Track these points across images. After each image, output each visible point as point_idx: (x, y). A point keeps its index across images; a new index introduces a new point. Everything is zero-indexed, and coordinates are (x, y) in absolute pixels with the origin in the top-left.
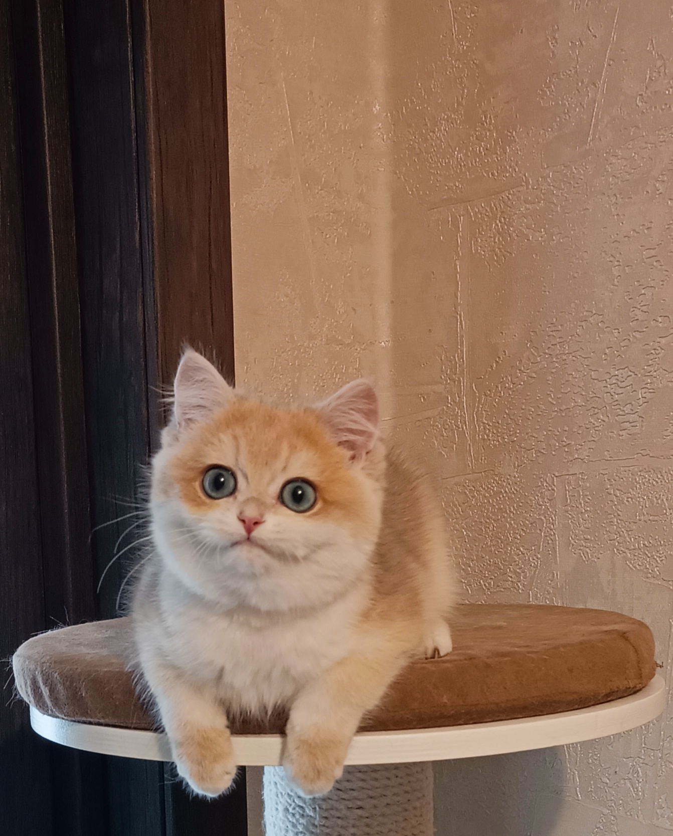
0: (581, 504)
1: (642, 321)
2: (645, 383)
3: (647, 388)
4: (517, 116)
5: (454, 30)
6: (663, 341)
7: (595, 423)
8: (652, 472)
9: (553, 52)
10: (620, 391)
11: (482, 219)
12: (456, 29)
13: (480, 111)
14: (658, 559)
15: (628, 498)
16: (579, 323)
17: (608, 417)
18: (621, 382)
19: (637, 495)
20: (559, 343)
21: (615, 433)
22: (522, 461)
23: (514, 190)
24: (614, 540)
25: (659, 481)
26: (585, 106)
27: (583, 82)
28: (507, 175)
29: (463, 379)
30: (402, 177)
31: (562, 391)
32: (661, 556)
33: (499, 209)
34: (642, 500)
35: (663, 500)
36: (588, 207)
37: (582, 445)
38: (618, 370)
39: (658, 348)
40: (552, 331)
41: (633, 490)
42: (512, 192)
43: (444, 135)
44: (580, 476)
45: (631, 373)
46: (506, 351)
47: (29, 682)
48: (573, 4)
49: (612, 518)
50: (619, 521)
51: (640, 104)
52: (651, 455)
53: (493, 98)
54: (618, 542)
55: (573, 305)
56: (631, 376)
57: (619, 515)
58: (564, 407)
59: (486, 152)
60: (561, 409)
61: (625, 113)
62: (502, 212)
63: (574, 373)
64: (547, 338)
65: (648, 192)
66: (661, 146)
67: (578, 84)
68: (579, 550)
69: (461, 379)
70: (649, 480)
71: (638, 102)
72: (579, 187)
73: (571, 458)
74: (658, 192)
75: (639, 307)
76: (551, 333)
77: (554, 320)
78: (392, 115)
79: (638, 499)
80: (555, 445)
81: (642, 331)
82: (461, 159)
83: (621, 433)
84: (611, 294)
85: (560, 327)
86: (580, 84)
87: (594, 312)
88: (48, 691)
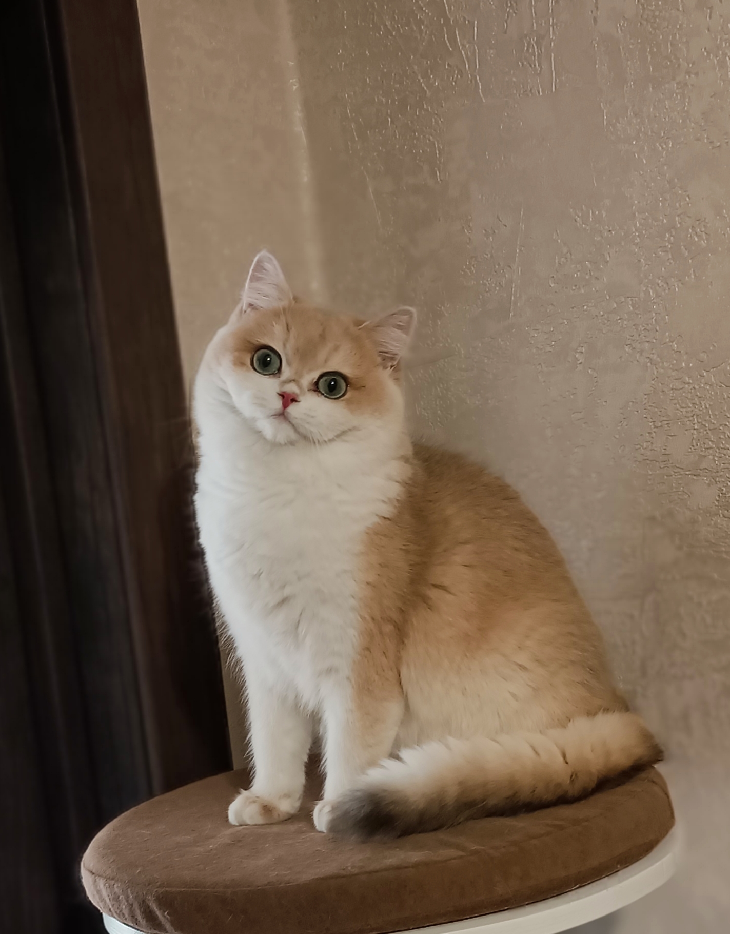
4: (443, 294)
5: (378, 218)
9: (470, 239)
28: (441, 345)
42: (447, 361)
51: (552, 285)
61: (541, 293)
65: (570, 362)
71: (550, 283)
74: (578, 362)
86: (497, 266)
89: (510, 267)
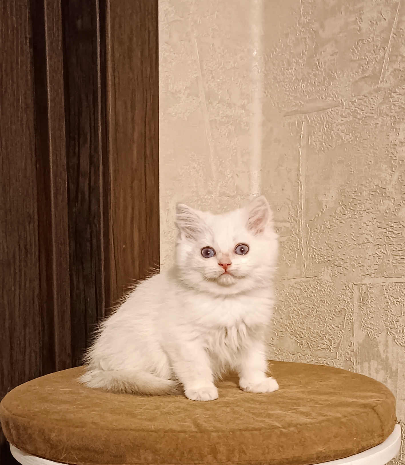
0: (369, 302)
4: (337, 64)
5: (301, 9)
7: (379, 254)
9: (360, 27)
10: (395, 236)
11: (316, 124)
12: (303, 9)
13: (316, 59)
16: (371, 193)
17: (387, 251)
18: (395, 230)
19: (402, 300)
20: (359, 203)
21: (391, 261)
22: (335, 273)
23: (335, 108)
24: (388, 326)
26: (378, 61)
27: (377, 46)
29: (302, 221)
30: (269, 95)
31: (360, 233)
33: (325, 119)
36: (378, 122)
37: (370, 267)
38: (394, 223)
40: (355, 196)
41: (400, 297)
43: (294, 72)
44: (369, 285)
45: (401, 226)
46: (327, 206)
50: (391, 315)
53: (323, 52)
54: (391, 328)
55: (367, 181)
57: (391, 311)
58: (360, 243)
59: (319, 84)
61: (402, 67)
62: (327, 121)
63: (367, 223)
64: (351, 200)
68: (367, 330)
69: (300, 220)
72: (373, 110)
73: (364, 274)
77: (356, 189)
78: (264, 58)
79: (403, 303)
80: (355, 265)
82: (304, 87)
83: (394, 261)
84: (390, 176)
85: (359, 194)
87: (380, 186)
89: (384, 48)
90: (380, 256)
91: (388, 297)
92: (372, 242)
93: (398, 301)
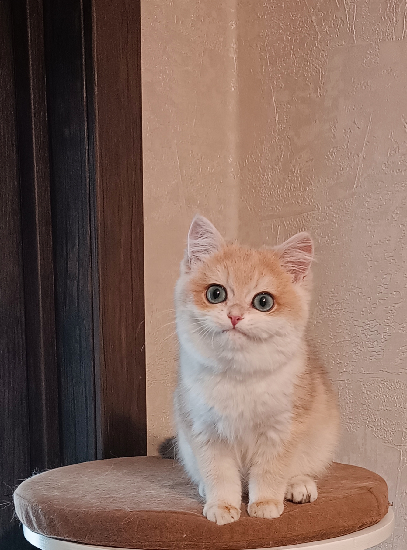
0: (347, 398)
1: (384, 294)
2: (386, 329)
3: (387, 333)
4: (312, 170)
5: (276, 118)
6: (396, 306)
7: (356, 351)
8: (389, 382)
9: (334, 135)
10: (371, 333)
11: (292, 228)
12: (278, 117)
13: (291, 166)
14: (391, 432)
15: (374, 396)
16: (348, 293)
17: (363, 348)
18: (371, 328)
19: (380, 395)
20: (336, 303)
21: (368, 357)
23: (310, 212)
24: (366, 420)
25: (393, 387)
26: (352, 167)
27: (351, 153)
28: (307, 204)
30: (245, 201)
31: (337, 331)
32: (393, 430)
33: (301, 223)
34: (382, 397)
35: (395, 398)
36: (353, 225)
37: (348, 364)
38: (370, 321)
39: (394, 310)
40: (332, 296)
41: (377, 391)
42: (309, 214)
43: (270, 177)
44: (347, 382)
45: (377, 323)
47: (24, 513)
48: (346, 108)
49: (365, 407)
50: (369, 409)
51: (384, 169)
52: (388, 372)
53: (299, 158)
54: (369, 422)
55: (344, 281)
56: (377, 325)
57: (369, 406)
58: (338, 341)
59: (294, 189)
60: (336, 342)
61: (376, 173)
62: (304, 225)
63: (344, 321)
64: (328, 300)
65: (388, 219)
66: (396, 193)
67: (348, 154)
68: (346, 424)
70: (387, 386)
71: (383, 167)
72: (348, 213)
73: (342, 371)
74: (394, 220)
75: (382, 286)
76: (331, 297)
77: (333, 290)
78: (240, 164)
79: (380, 397)
80: (332, 363)
81: (384, 299)
82: (280, 192)
83: (371, 358)
84: (366, 277)
85: (336, 294)
86: (349, 154)
87: (356, 286)
88: (35, 519)
89: (358, 155)
90: (358, 353)
91: (365, 392)
92: (349, 340)
93: (376, 395)
